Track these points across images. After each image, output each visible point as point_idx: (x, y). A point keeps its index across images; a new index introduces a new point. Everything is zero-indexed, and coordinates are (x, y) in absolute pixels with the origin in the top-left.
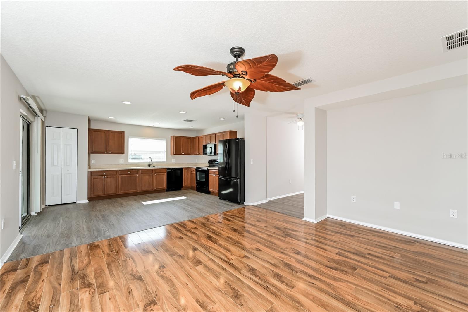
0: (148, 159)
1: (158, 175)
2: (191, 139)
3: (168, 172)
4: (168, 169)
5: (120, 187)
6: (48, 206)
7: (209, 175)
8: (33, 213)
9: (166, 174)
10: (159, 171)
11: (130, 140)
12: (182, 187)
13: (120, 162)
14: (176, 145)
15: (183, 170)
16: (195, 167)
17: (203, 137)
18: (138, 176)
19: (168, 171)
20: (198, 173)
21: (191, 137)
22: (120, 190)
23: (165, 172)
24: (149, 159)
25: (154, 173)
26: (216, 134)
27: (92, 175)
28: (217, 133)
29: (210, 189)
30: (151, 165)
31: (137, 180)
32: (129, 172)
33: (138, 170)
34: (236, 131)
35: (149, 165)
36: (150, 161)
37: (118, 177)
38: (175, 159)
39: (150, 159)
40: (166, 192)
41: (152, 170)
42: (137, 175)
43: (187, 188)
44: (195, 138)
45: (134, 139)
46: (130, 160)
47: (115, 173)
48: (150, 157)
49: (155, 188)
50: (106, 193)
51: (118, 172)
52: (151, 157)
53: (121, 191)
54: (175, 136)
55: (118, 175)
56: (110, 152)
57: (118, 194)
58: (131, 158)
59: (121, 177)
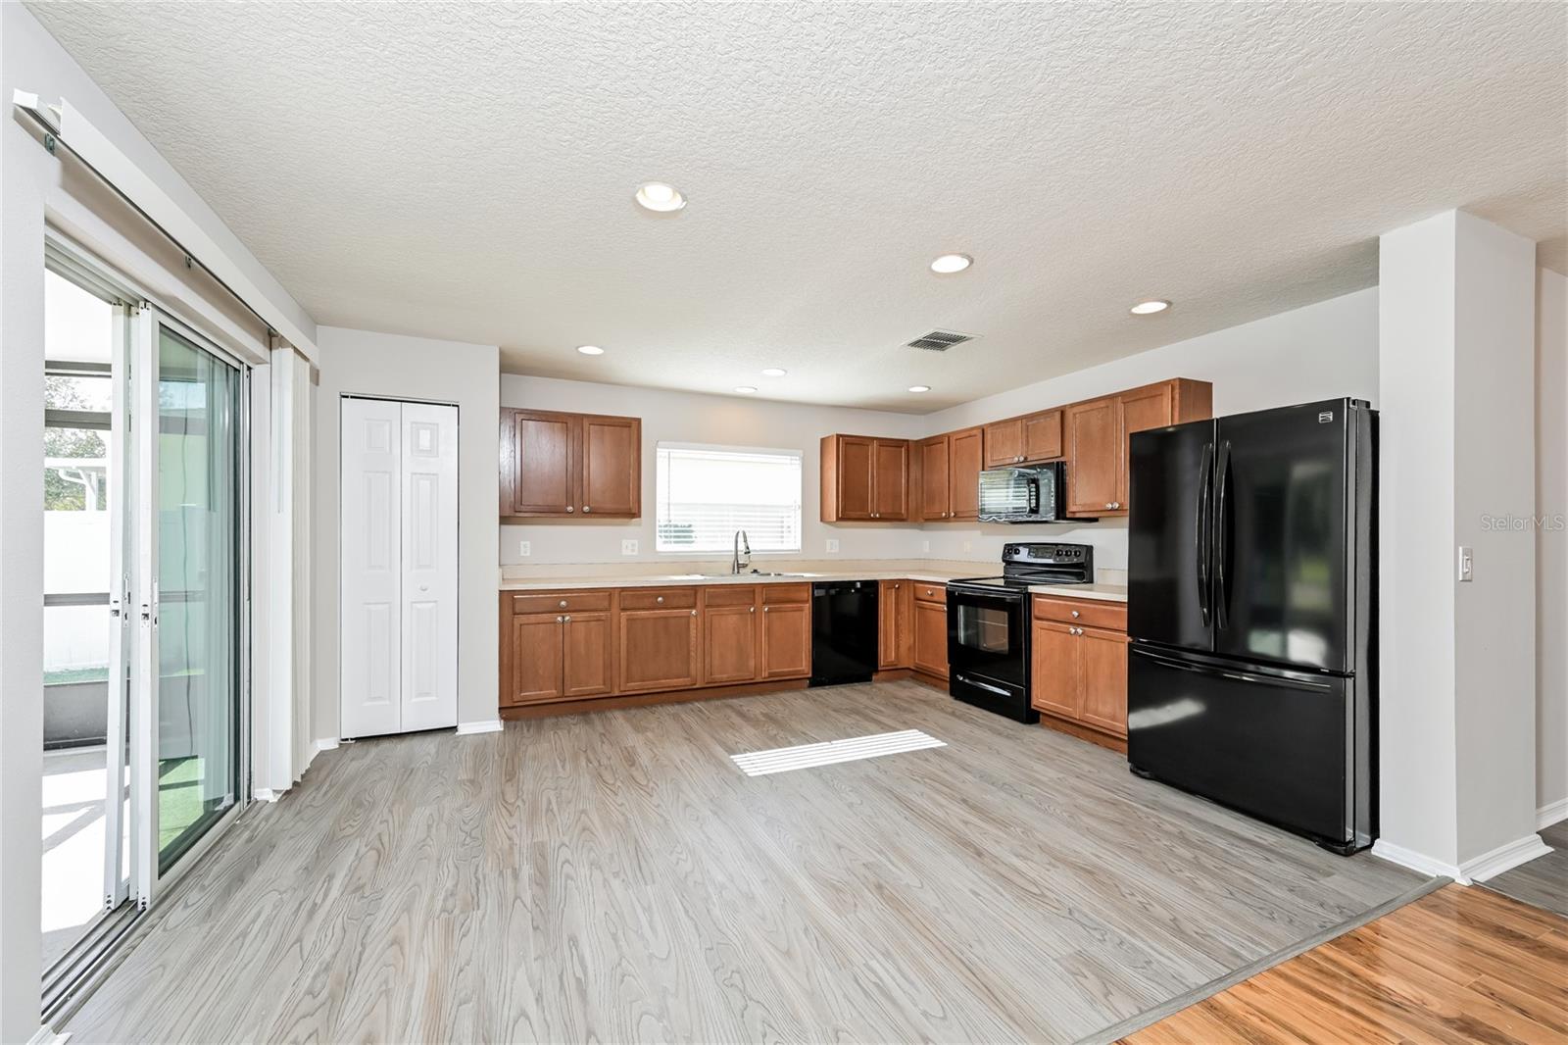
0: (734, 539)
1: (778, 611)
2: (908, 450)
3: (816, 601)
4: (817, 585)
5: (623, 663)
6: (352, 739)
7: (1035, 623)
8: (265, 794)
9: (808, 607)
10: (779, 595)
11: (662, 453)
12: (877, 671)
13: (625, 552)
14: (845, 478)
15: (882, 589)
16: (946, 580)
17: (979, 433)
18: (696, 616)
19: (818, 593)
20: (961, 609)
21: (907, 441)
22: (623, 680)
23: (807, 601)
24: (737, 542)
25: (759, 600)
26: (1062, 412)
27: (517, 611)
28: (1073, 405)
29: (1040, 699)
30: (745, 566)
31: (693, 632)
32: (660, 599)
33: (695, 589)
34: (1210, 385)
35: (739, 567)
36: (742, 547)
37: (615, 620)
38: (837, 541)
39: (741, 539)
40: (808, 692)
41: (750, 589)
42: (694, 612)
43: (898, 673)
44: (930, 442)
45: (677, 453)
46: (661, 546)
47: (606, 604)
48: (741, 529)
49: (765, 674)
50: (573, 691)
51: (617, 595)
52: (745, 530)
53: (628, 681)
54: (841, 436)
55: (615, 609)
56: (586, 508)
57: (617, 693)
58: (663, 534)
59: (630, 620)
